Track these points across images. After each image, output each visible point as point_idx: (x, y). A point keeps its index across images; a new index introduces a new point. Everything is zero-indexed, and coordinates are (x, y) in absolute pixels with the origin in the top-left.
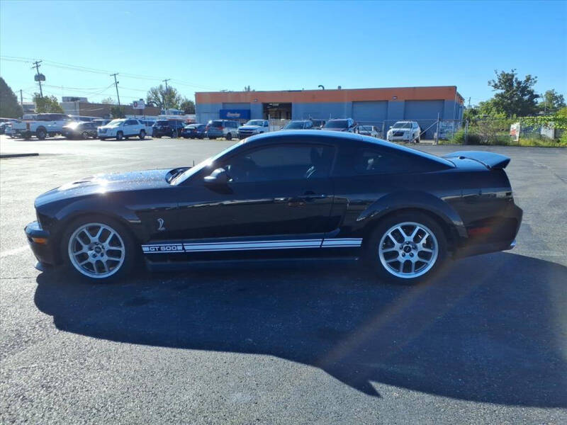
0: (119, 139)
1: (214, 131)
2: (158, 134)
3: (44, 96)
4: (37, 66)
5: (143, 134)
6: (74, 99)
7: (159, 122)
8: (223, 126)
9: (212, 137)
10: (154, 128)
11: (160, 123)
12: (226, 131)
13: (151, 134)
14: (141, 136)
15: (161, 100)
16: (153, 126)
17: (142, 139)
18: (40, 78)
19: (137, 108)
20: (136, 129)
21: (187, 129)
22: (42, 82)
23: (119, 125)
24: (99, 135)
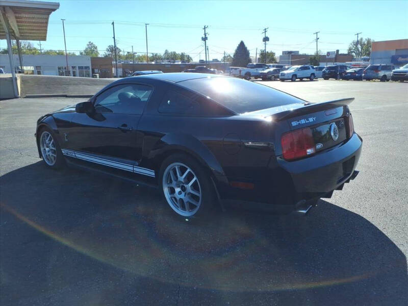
0: (293, 80)
1: (371, 74)
2: (326, 77)
3: (266, 51)
4: (265, 32)
5: (312, 77)
6: (290, 53)
7: (327, 68)
8: (380, 69)
9: (369, 79)
10: (324, 72)
11: (329, 68)
12: (381, 74)
13: (321, 76)
14: (312, 78)
15: (360, 49)
16: (323, 70)
17: (311, 80)
18: (266, 39)
19: (329, 57)
20: (308, 73)
21: (348, 73)
22: (267, 42)
23: (295, 70)
24: (280, 77)
